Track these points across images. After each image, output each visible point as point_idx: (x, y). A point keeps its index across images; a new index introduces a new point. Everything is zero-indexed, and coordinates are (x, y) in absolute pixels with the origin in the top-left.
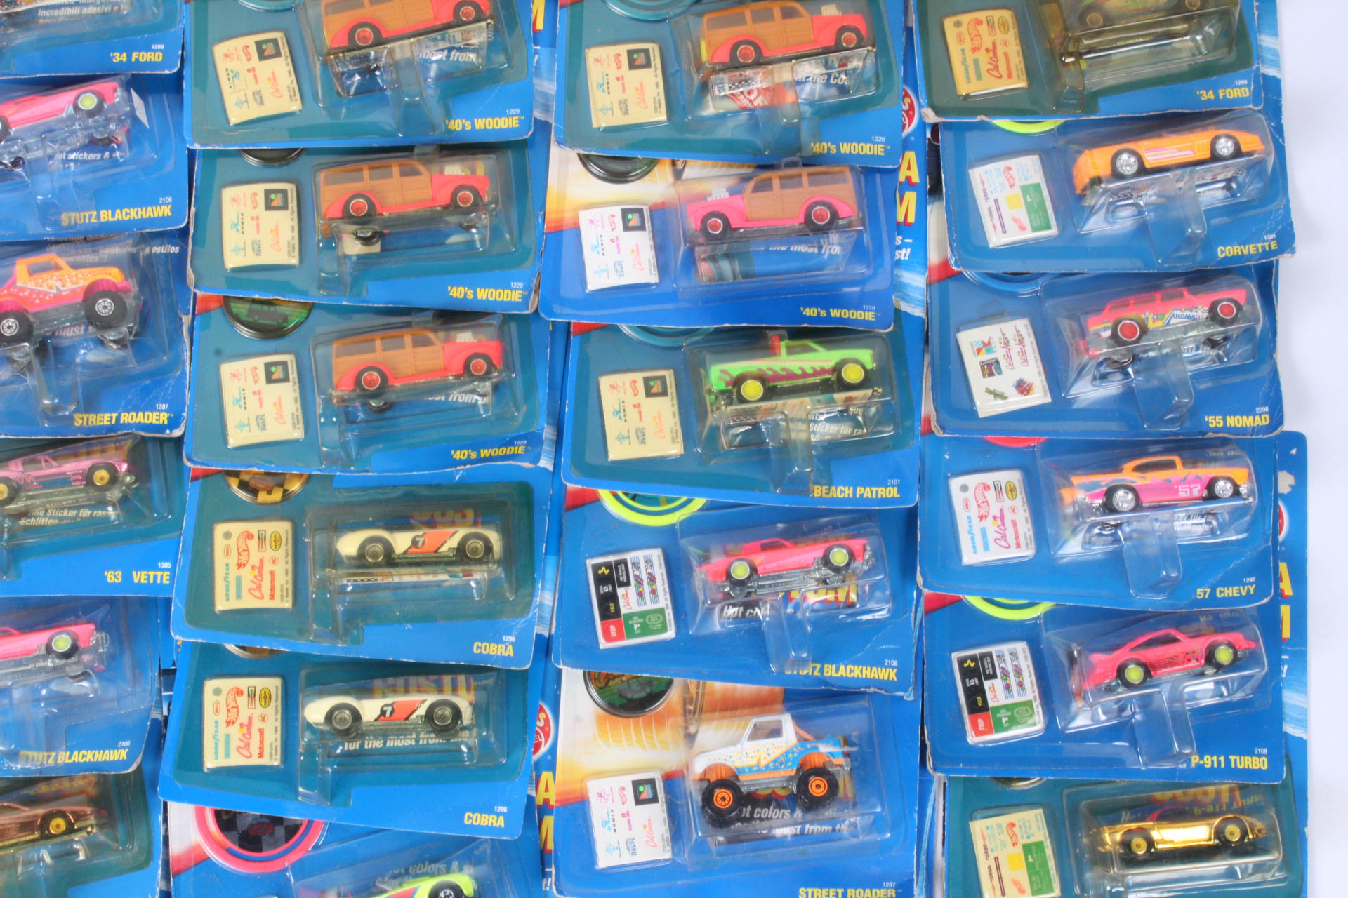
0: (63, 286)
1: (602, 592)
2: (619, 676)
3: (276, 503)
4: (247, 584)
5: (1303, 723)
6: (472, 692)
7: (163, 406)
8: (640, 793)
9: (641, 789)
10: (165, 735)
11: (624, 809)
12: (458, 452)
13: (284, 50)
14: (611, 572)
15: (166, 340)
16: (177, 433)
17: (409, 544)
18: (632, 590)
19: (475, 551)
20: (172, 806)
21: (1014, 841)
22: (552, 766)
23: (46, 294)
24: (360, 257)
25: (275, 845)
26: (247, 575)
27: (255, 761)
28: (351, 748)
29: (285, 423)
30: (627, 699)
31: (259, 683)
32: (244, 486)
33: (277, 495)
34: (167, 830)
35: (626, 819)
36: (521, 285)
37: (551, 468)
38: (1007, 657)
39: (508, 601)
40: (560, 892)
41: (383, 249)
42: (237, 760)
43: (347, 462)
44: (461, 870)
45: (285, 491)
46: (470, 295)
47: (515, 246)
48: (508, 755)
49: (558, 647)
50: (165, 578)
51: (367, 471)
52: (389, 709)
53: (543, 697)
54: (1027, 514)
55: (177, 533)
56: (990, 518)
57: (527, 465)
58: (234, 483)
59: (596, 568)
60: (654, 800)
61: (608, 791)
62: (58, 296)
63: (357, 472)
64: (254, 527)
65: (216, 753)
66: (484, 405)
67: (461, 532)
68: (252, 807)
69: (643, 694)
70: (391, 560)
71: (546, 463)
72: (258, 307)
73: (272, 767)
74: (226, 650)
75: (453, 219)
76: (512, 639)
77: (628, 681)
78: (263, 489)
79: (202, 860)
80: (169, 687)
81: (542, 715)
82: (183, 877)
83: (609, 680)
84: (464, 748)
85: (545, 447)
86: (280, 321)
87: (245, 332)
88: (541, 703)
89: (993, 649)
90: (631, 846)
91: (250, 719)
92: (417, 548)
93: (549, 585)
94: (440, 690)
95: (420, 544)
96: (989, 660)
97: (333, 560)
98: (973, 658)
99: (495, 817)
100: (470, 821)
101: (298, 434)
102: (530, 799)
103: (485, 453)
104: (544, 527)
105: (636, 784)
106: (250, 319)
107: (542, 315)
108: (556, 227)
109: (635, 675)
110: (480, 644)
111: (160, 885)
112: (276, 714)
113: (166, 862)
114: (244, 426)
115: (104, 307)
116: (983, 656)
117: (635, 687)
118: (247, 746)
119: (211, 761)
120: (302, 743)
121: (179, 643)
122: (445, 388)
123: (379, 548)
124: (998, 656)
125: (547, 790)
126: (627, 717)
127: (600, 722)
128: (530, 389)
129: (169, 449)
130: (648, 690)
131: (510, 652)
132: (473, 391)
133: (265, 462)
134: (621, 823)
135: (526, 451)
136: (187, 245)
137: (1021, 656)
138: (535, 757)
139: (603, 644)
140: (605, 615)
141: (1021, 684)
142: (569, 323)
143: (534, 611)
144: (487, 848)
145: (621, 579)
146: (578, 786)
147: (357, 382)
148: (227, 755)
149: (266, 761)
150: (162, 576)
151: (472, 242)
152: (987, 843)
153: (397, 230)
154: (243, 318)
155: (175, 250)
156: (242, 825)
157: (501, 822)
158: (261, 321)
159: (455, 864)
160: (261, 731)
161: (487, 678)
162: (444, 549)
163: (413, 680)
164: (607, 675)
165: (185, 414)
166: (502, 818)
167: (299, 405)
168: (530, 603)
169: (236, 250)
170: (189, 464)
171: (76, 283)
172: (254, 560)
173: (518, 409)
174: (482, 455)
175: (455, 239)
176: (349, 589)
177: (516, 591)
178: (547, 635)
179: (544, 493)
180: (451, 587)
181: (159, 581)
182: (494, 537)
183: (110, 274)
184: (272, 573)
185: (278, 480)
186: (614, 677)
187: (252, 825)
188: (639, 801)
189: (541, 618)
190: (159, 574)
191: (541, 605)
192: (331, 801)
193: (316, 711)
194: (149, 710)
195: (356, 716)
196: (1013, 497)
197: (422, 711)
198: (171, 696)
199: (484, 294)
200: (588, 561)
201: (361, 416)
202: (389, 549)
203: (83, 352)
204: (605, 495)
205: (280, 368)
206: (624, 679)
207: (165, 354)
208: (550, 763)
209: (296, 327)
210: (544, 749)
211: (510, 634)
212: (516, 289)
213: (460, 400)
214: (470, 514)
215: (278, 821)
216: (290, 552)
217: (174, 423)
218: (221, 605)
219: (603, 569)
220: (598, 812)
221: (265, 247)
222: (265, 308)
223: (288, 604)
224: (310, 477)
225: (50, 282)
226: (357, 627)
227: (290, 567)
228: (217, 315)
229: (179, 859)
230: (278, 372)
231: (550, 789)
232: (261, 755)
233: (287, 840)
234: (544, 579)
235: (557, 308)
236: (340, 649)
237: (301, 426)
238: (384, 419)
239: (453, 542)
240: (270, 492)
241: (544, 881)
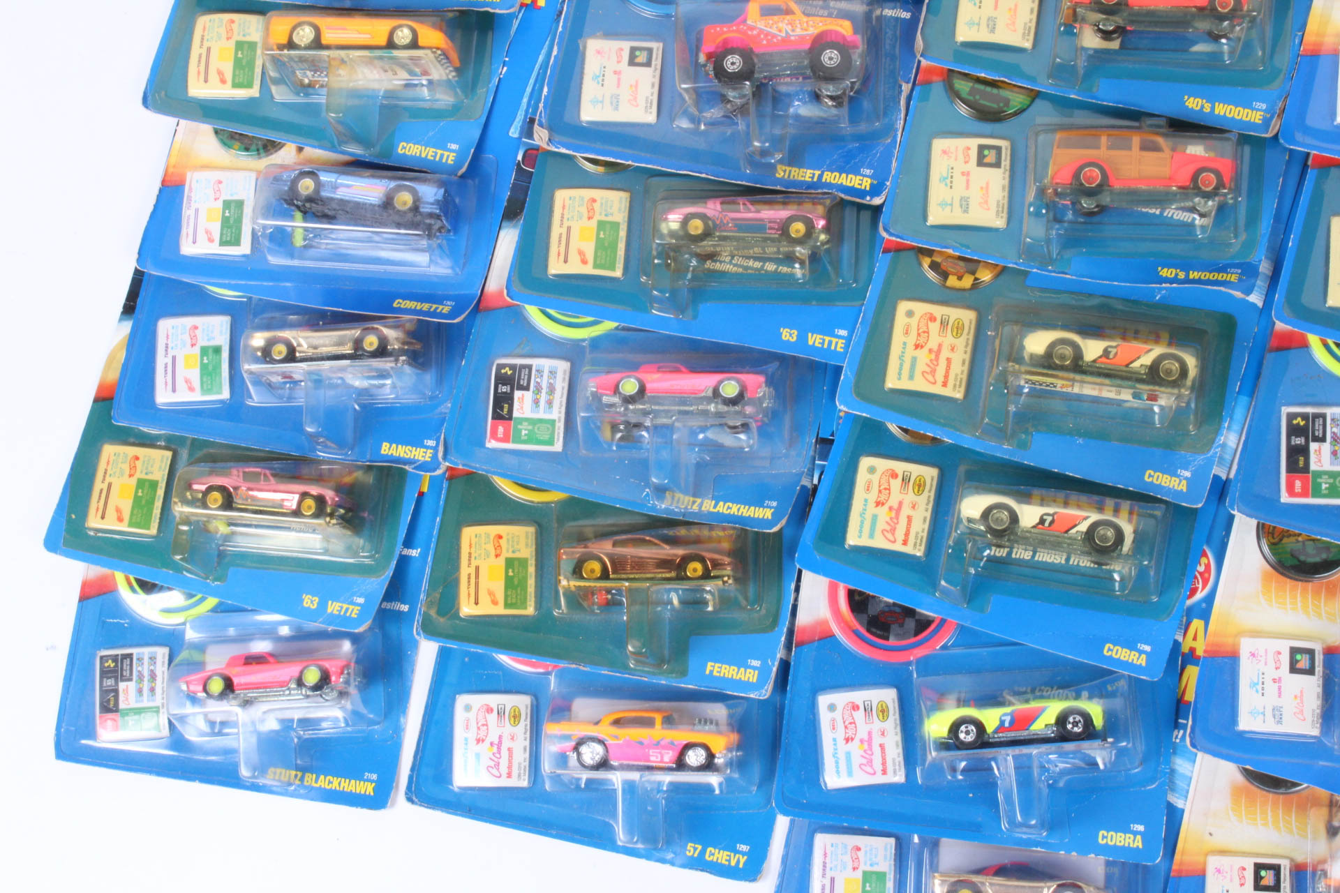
0: (793, 31)
1: (1293, 443)
2: (1295, 535)
3: (964, 290)
4: (921, 366)
6: (1135, 517)
7: (868, 172)
8: (1297, 661)
9: (1298, 657)
10: (811, 504)
11: (1276, 674)
12: (1165, 270)
14: (1307, 425)
15: (882, 106)
16: (877, 201)
17: (1100, 352)
18: (1326, 447)
19: (1169, 372)
20: (807, 576)
22: (1205, 614)
23: (774, 36)
24: (1096, 51)
25: (900, 636)
26: (923, 357)
27: (898, 547)
28: (997, 554)
29: (988, 209)
30: (1299, 561)
31: (916, 470)
32: (934, 266)
33: (967, 282)
34: (796, 599)
35: (1277, 685)
36: (1264, 106)
37: (1260, 304)
39: (1187, 433)
40: (1193, 745)
41: (1122, 46)
42: (880, 543)
43: (1045, 261)
44: (1090, 698)
45: (976, 279)
46: (1207, 109)
47: (1263, 63)
48: (1160, 595)
49: (1234, 492)
50: (839, 345)
51: (1066, 274)
52: (1049, 519)
53: (1208, 542)
55: (860, 303)
57: (1238, 294)
58: (926, 262)
59: (1291, 417)
60: (1311, 671)
61: (1262, 652)
62: (786, 40)
63: (1054, 272)
64: (938, 311)
65: (861, 531)
66: (1202, 227)
67: (1158, 351)
68: (887, 594)
69: (1317, 559)
70: (1078, 366)
71: (1256, 299)
72: (981, 87)
73: (914, 557)
74: (888, 430)
75: (1203, 25)
76: (1187, 474)
77: (1303, 542)
78: (954, 274)
79: (827, 636)
80: (824, 456)
81: (1204, 560)
82: (805, 648)
83: (1283, 537)
84: (1116, 577)
85: (1259, 282)
86: (1001, 105)
87: (963, 110)
88: (1205, 547)
90: (1278, 714)
91: (901, 504)
92: (1108, 358)
93: (1236, 427)
94: (1101, 509)
95: (1111, 356)
97: (1014, 354)
99: (1137, 654)
100: (1110, 653)
101: (1000, 223)
102: (1177, 645)
103: (1194, 275)
104: (1241, 364)
105: (1294, 651)
106: (971, 98)
107: (1282, 141)
108: (1312, 51)
109: (1314, 537)
110: (1152, 473)
111: (780, 654)
112: (927, 504)
113: (791, 632)
114: (946, 205)
115: (830, 58)
117: (1310, 549)
118: (893, 530)
119: (852, 539)
120: (954, 534)
121: (842, 414)
122: (1162, 199)
123: (1068, 351)
125: (1195, 639)
126: (1296, 580)
127: (1266, 579)
128: (1252, 220)
129: (866, 216)
130: (1324, 556)
131: (1183, 487)
132: (1193, 210)
133: (962, 245)
134: (1271, 688)
135: (1240, 280)
136: (920, 14)
138: (1189, 602)
139: (1285, 498)
140: (1293, 468)
142: (1308, 154)
143: (1215, 450)
144: (1122, 684)
145: (1317, 434)
146: (1230, 641)
147: (1076, 175)
148: (871, 536)
149: (908, 549)
150: (837, 343)
151: (1220, 53)
153: (1141, 28)
154: (964, 95)
155: (906, 15)
156: (873, 610)
157: (1142, 661)
158: (982, 102)
159: (1085, 694)
160: (909, 519)
161: (1153, 509)
162: (1136, 364)
163: (1074, 496)
164: (1283, 531)
165: (888, 183)
166: (1144, 656)
167: (1006, 194)
168: (1213, 441)
169: (970, 24)
170: (885, 235)
171: (806, 30)
172: (933, 343)
173: (1236, 237)
174: (1191, 277)
175: (1199, 48)
176: (1026, 390)
177: (1199, 424)
178: (1224, 478)
179: (1248, 330)
180: (1131, 408)
181: (833, 348)
182: (1191, 362)
183: (841, 26)
184: (949, 360)
185: (971, 265)
186: (1290, 535)
187: (883, 612)
188: (1293, 669)
189: (1221, 458)
190: (834, 340)
191: (1224, 446)
192: (968, 603)
193: (973, 506)
194: (800, 475)
195: (1014, 519)
197: (1083, 527)
198: (824, 466)
199: (1221, 109)
200: (1283, 409)
201: (1070, 215)
202: (1078, 354)
203: (797, 103)
204: (1314, 340)
205: (993, 152)
206: (1300, 539)
207: (879, 121)
208: (1204, 611)
209: (1016, 114)
210: (1199, 595)
211: (1186, 469)
212: (1258, 110)
213: (1175, 217)
214: (1165, 336)
215: (910, 612)
216: (970, 342)
217: (875, 190)
218: (891, 382)
219: (1299, 419)
220: (1247, 671)
221: (1000, 25)
222: (989, 89)
223: (959, 395)
224: (1004, 269)
225: (780, 25)
226: (1026, 432)
227: (967, 357)
228: (938, 88)
229: (804, 630)
230: (990, 157)
231: (1197, 639)
232: (905, 543)
233: (916, 634)
234: (1231, 418)
235: (1299, 137)
236: (1004, 450)
237: (1005, 215)
238: (1091, 223)
239: (1147, 360)
240: (960, 278)
241: (1176, 732)
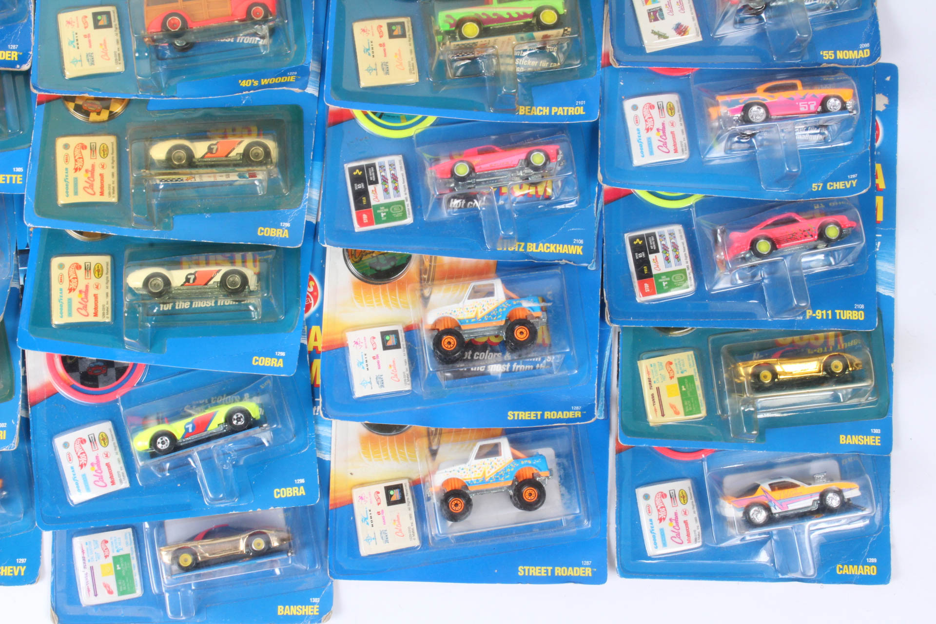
1: (356, 188)
2: (370, 253)
3: (104, 122)
4: (82, 184)
5: (891, 285)
6: (258, 263)
7: (14, 47)
8: (387, 341)
9: (387, 338)
10: (21, 300)
11: (374, 353)
12: (244, 81)
14: (363, 174)
16: (25, 67)
17: (206, 150)
18: (379, 187)
19: (257, 155)
20: (29, 353)
21: (672, 375)
22: (319, 322)
25: (107, 383)
26: (82, 176)
27: (91, 319)
28: (166, 309)
29: (109, 59)
30: (376, 270)
31: (93, 260)
32: (78, 108)
33: (105, 115)
34: (25, 372)
35: (376, 360)
37: (316, 94)
38: (667, 237)
39: (283, 195)
40: (326, 415)
42: (77, 318)
43: (158, 90)
44: (251, 397)
45: (111, 112)
48: (286, 313)
49: (323, 231)
50: (18, 179)
51: (174, 97)
52: (192, 277)
53: (312, 270)
54: (683, 127)
55: (27, 145)
56: (655, 130)
57: (297, 90)
58: (71, 106)
59: (352, 170)
60: (397, 346)
61: (362, 340)
63: (166, 97)
64: (87, 140)
65: (61, 313)
66: (264, 46)
67: (246, 141)
68: (91, 354)
69: (388, 267)
70: (191, 163)
71: (312, 90)
73: (104, 323)
74: (68, 235)
76: (288, 225)
77: (377, 256)
78: (93, 111)
79: (53, 394)
80: (24, 263)
81: (312, 283)
82: (38, 407)
83: (363, 255)
84: (251, 308)
85: (311, 78)
88: (310, 274)
89: (657, 231)
90: (380, 381)
91: (87, 287)
92: (212, 153)
93: (316, 184)
94: (233, 263)
95: (214, 151)
96: (653, 239)
97: (147, 163)
98: (641, 238)
99: (276, 360)
100: (257, 363)
101: (120, 68)
102: (303, 347)
103: (264, 82)
104: (311, 139)
105: (384, 334)
109: (383, 251)
110: (263, 229)
111: (20, 413)
112: (107, 283)
113: (25, 396)
114: (77, 61)
116: (649, 235)
117: (382, 260)
118: (85, 307)
119: (57, 319)
120: (125, 303)
121: (31, 230)
122: (232, 31)
123: (182, 153)
124: (660, 236)
125: (316, 340)
126: (377, 284)
127: (356, 287)
128: (299, 33)
129: (20, 80)
130: (392, 263)
131: (286, 234)
132: (255, 34)
133: (94, 89)
134: (373, 363)
135: (297, 79)
137: (677, 235)
138: (307, 315)
139: (358, 228)
140: (359, 206)
141: (677, 257)
143: (305, 204)
144: (270, 383)
145: (371, 179)
146: (339, 336)
147: (163, 24)
148: (70, 315)
149: (99, 319)
150: (16, 178)
152: (651, 377)
156: (83, 368)
157: (280, 364)
159: (247, 395)
160: (96, 296)
161: (269, 254)
162: (233, 154)
163: (212, 256)
164: (361, 251)
165: (31, 53)
166: (281, 360)
167: (120, 46)
168: (301, 197)
170: (35, 91)
172: (88, 165)
173: (290, 48)
174: (263, 83)
176: (161, 187)
177: (290, 189)
178: (314, 222)
179: (311, 113)
180: (240, 185)
181: (14, 182)
182: (272, 145)
184: (101, 175)
185: (105, 102)
186: (366, 254)
187: (90, 368)
188: (386, 347)
189: (310, 209)
190: (14, 176)
191: (310, 199)
192: (150, 349)
193: (136, 279)
194: (9, 280)
195: (167, 282)
196: (672, 114)
197: (218, 278)
198: (25, 270)
200: (345, 165)
201: (168, 53)
202: (190, 156)
204: (358, 113)
205: (104, 17)
206: (374, 255)
207: (15, 7)
208: (317, 319)
210: (313, 309)
211: (286, 222)
213: (245, 42)
214: (254, 129)
215: (110, 364)
216: (115, 159)
217: (22, 60)
218: (62, 200)
219: (357, 171)
220: (354, 357)
223: (114, 199)
224: (130, 100)
226: (168, 217)
227: (115, 170)
229: (34, 393)
230: (103, 20)
231: (318, 339)
232: (96, 315)
233: (117, 379)
234: (311, 179)
236: (155, 234)
237: (122, 61)
238: (187, 57)
239: (240, 149)
240: (99, 113)
241: (315, 409)
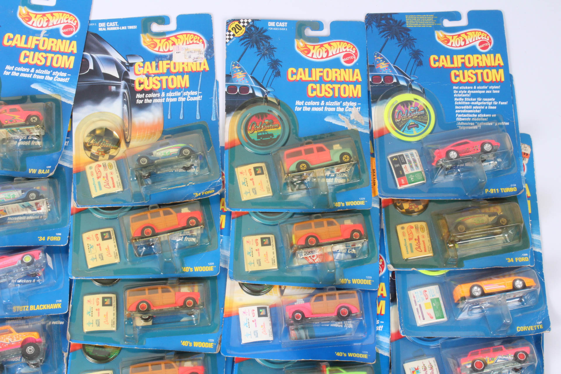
0: (12, 340)
13: (113, 236)
15: (56, 363)
23: (4, 344)
24: (143, 327)
36: (213, 340)
41: (153, 324)
46: (191, 345)
47: (211, 323)
62: (10, 345)
72: (97, 349)
75: (185, 311)
86: (107, 355)
87: (91, 360)
106: (94, 354)
107: (222, 354)
108: (228, 315)
115: (30, 350)
136: (67, 321)
142: (234, 358)
151: (192, 320)
153: (159, 315)
154: (91, 354)
155: (62, 323)
158: (98, 355)
169: (89, 324)
171: (18, 339)
175: (184, 319)
183: (33, 335)
199: (196, 344)
203: (19, 369)
207: (56, 370)
209: (113, 358)
212: (211, 342)
221: (101, 322)
222: (101, 349)
225: (7, 339)
228: (79, 352)
235: (228, 351)
